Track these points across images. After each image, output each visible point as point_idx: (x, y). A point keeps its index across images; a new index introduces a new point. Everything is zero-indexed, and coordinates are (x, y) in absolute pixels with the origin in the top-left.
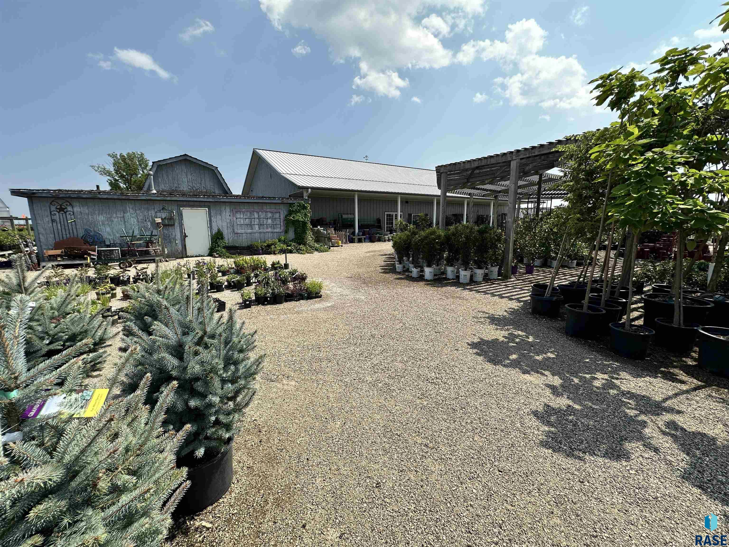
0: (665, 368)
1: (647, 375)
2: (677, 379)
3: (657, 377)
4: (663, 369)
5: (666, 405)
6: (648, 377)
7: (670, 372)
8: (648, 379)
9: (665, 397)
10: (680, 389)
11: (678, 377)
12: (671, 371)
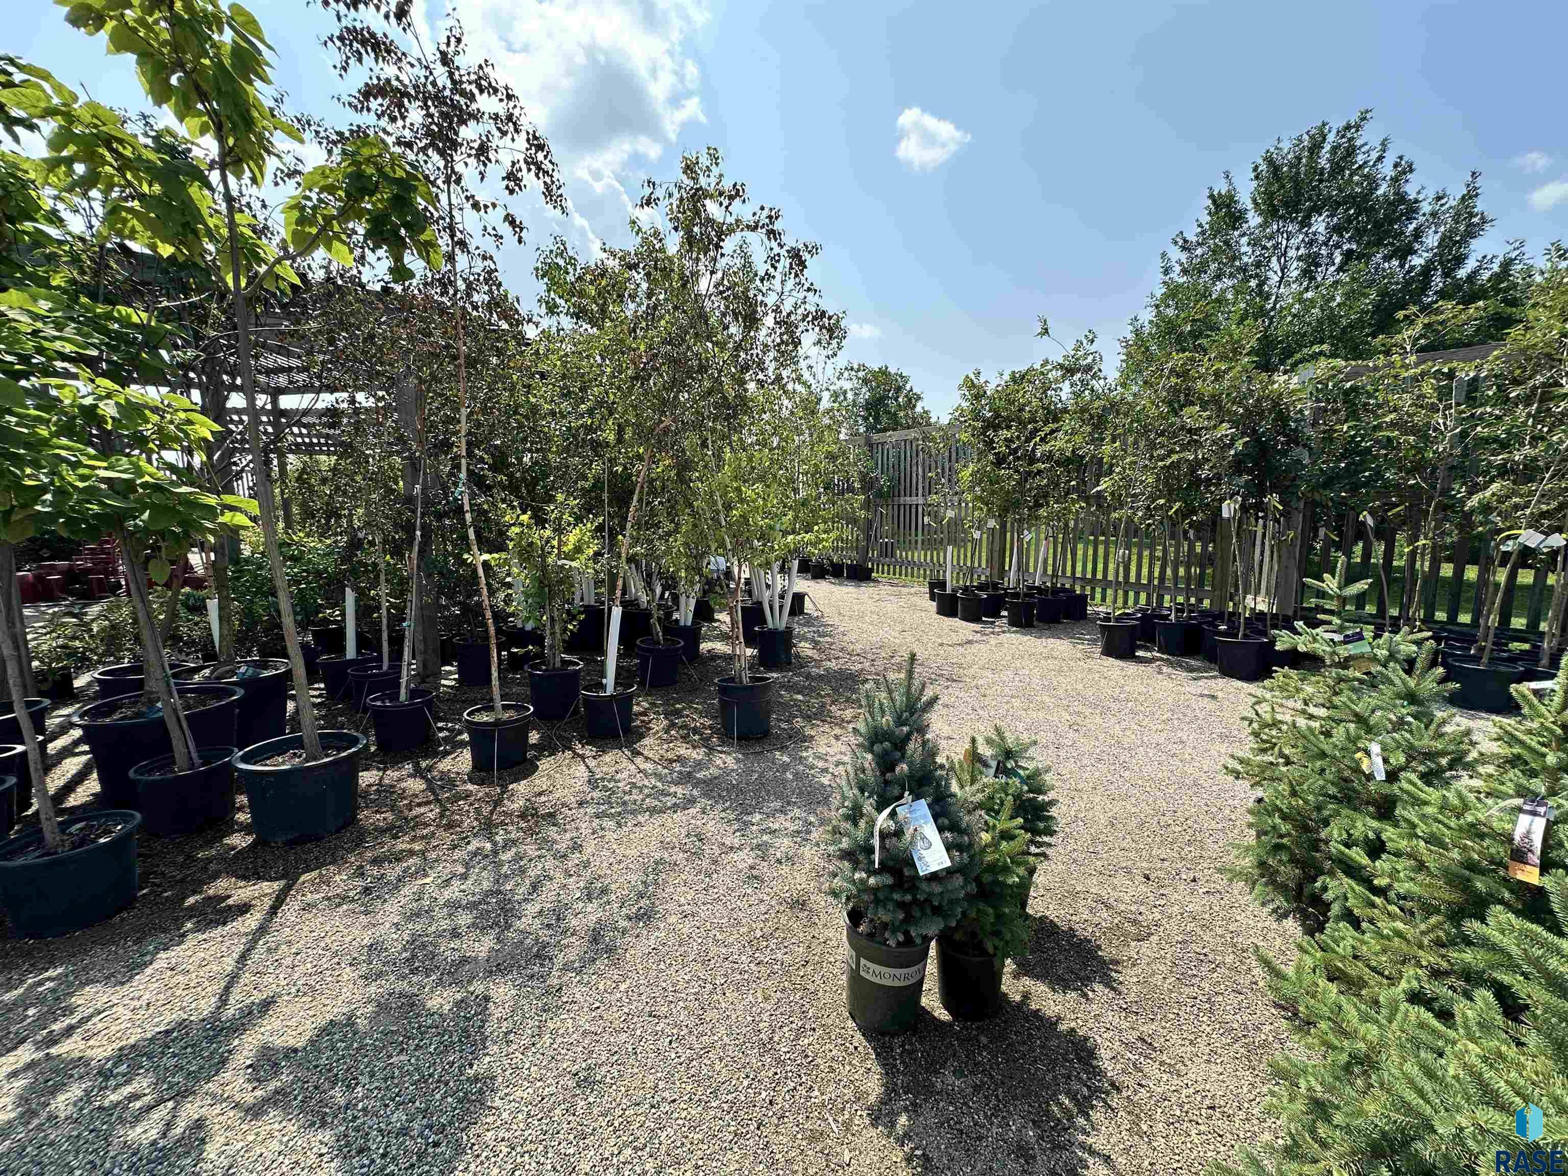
0: (194, 892)
1: (157, 950)
2: (230, 907)
3: (184, 935)
4: (191, 900)
5: (230, 1012)
6: (162, 955)
7: (210, 898)
8: (163, 959)
9: (223, 984)
10: (247, 934)
11: (230, 902)
12: (211, 892)
